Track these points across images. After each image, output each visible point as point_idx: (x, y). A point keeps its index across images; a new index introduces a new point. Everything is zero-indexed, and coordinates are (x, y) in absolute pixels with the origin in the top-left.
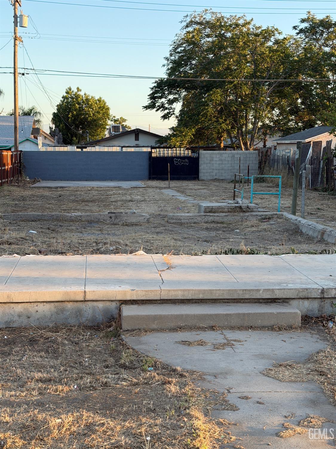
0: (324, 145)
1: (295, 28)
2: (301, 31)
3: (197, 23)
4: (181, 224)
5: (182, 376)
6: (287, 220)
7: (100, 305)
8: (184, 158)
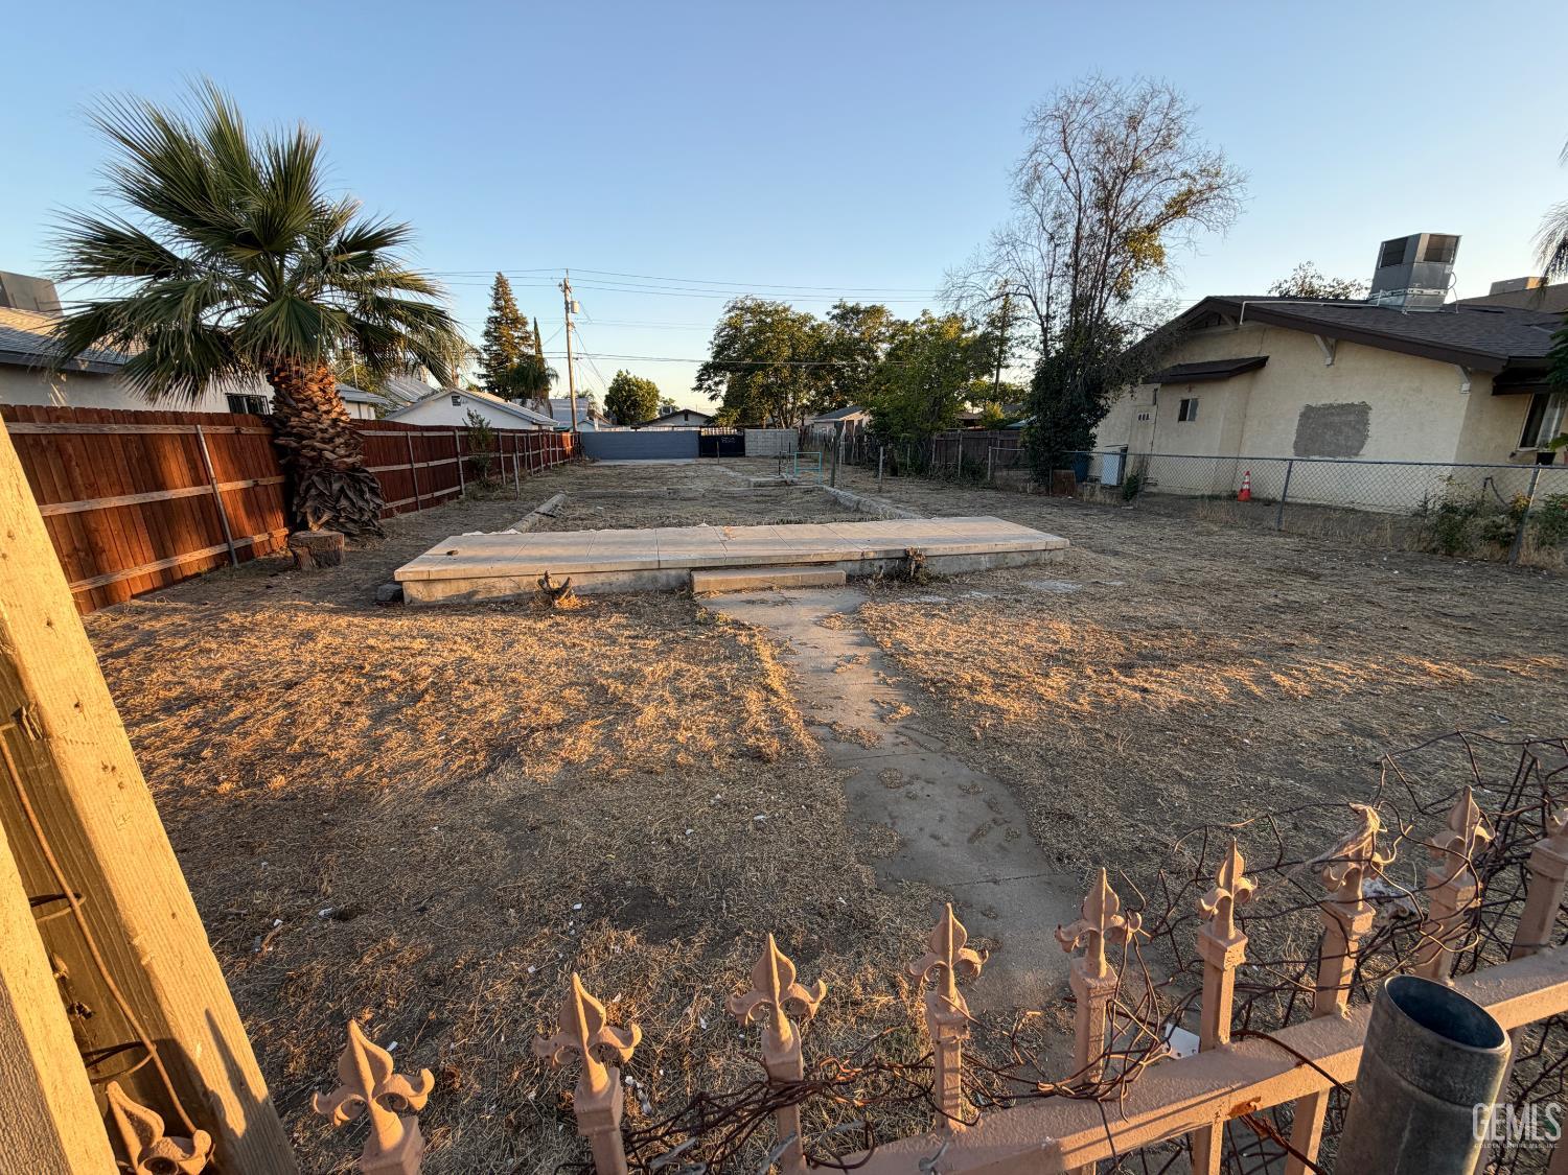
0: (856, 423)
1: (828, 314)
2: (834, 317)
3: (738, 309)
4: (734, 498)
5: (750, 629)
6: (827, 492)
7: (673, 572)
8: (730, 436)
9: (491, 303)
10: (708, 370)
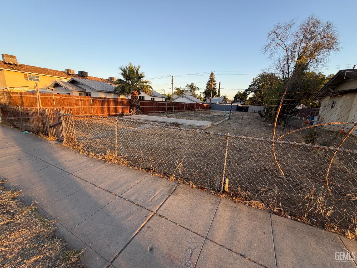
3: (262, 76)
8: (245, 107)
9: (209, 78)
10: (246, 91)
